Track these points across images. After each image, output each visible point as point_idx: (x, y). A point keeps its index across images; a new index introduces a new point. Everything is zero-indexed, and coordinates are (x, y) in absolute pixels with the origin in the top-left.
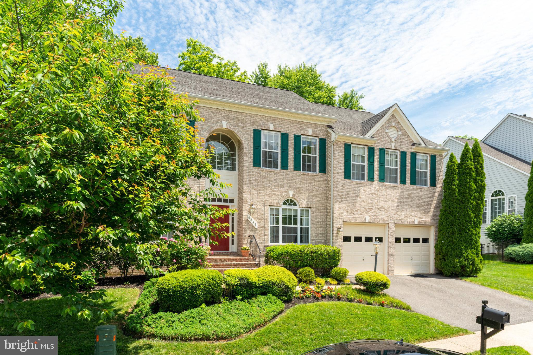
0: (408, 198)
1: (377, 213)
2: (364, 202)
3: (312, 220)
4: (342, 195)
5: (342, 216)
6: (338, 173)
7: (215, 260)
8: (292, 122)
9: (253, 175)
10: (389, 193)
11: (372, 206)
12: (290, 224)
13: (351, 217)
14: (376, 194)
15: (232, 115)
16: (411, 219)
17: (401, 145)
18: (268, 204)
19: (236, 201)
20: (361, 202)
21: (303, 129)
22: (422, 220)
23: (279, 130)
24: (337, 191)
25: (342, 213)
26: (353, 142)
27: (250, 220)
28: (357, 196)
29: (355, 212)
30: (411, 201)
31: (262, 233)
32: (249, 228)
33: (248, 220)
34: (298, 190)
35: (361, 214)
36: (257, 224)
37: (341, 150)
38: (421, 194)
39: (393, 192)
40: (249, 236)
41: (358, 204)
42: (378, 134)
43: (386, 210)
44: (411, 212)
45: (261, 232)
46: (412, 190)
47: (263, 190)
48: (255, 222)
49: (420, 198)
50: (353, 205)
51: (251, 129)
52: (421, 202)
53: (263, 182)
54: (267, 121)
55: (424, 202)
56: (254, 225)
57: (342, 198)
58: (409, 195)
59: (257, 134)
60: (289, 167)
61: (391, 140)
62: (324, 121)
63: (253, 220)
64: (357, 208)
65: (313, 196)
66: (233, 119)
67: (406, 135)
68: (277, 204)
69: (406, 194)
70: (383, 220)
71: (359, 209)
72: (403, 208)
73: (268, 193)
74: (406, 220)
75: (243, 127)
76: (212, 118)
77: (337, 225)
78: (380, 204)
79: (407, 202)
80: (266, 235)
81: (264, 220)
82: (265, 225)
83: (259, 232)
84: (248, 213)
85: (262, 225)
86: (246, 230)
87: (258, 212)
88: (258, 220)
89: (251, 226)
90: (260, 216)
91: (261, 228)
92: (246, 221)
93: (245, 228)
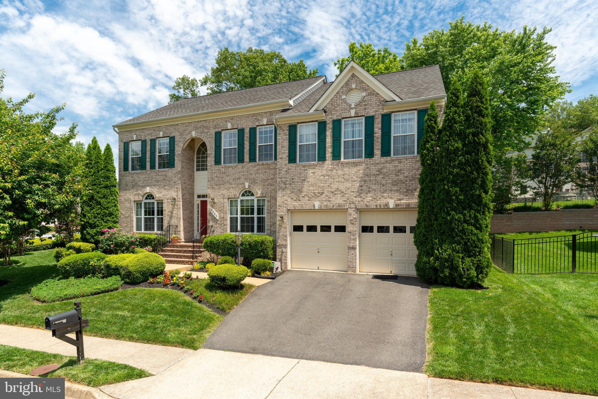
0: (378, 175)
1: (330, 198)
2: (312, 186)
3: (267, 210)
4: (286, 181)
5: (285, 204)
6: (281, 158)
8: (248, 116)
9: (215, 173)
10: (347, 172)
11: (323, 190)
12: (247, 214)
13: (297, 205)
14: (328, 176)
15: (200, 125)
16: (383, 201)
17: (365, 109)
18: (226, 197)
20: (309, 187)
21: (258, 120)
22: (402, 201)
23: (236, 127)
24: (280, 178)
25: (286, 200)
26: (299, 121)
28: (304, 180)
29: (301, 199)
30: (383, 178)
31: (222, 224)
32: (212, 219)
34: (254, 182)
35: (309, 200)
37: (285, 134)
38: (400, 166)
39: (354, 170)
40: (212, 226)
41: (305, 189)
42: (332, 104)
43: (343, 192)
44: (383, 193)
46: (384, 163)
47: (223, 185)
49: (398, 172)
50: (299, 190)
51: (213, 132)
52: (401, 177)
53: (223, 178)
54: (226, 121)
55: (407, 177)
57: (286, 184)
58: (379, 171)
59: (218, 136)
60: (245, 160)
61: (350, 105)
62: (279, 106)
64: (303, 194)
65: (268, 185)
66: (200, 127)
67: (373, 95)
69: (374, 170)
70: (339, 206)
71: (306, 195)
72: (369, 188)
73: (227, 186)
74: (374, 204)
75: (208, 132)
76: (186, 130)
77: (279, 213)
78: (334, 186)
79: (376, 180)
80: (225, 225)
81: (224, 211)
82: (225, 216)
83: (220, 222)
84: (211, 206)
85: (222, 216)
86: (209, 221)
87: (219, 205)
88: (219, 212)
89: (214, 217)
90: (220, 208)
91: (221, 219)
92: (209, 213)
93: (209, 219)
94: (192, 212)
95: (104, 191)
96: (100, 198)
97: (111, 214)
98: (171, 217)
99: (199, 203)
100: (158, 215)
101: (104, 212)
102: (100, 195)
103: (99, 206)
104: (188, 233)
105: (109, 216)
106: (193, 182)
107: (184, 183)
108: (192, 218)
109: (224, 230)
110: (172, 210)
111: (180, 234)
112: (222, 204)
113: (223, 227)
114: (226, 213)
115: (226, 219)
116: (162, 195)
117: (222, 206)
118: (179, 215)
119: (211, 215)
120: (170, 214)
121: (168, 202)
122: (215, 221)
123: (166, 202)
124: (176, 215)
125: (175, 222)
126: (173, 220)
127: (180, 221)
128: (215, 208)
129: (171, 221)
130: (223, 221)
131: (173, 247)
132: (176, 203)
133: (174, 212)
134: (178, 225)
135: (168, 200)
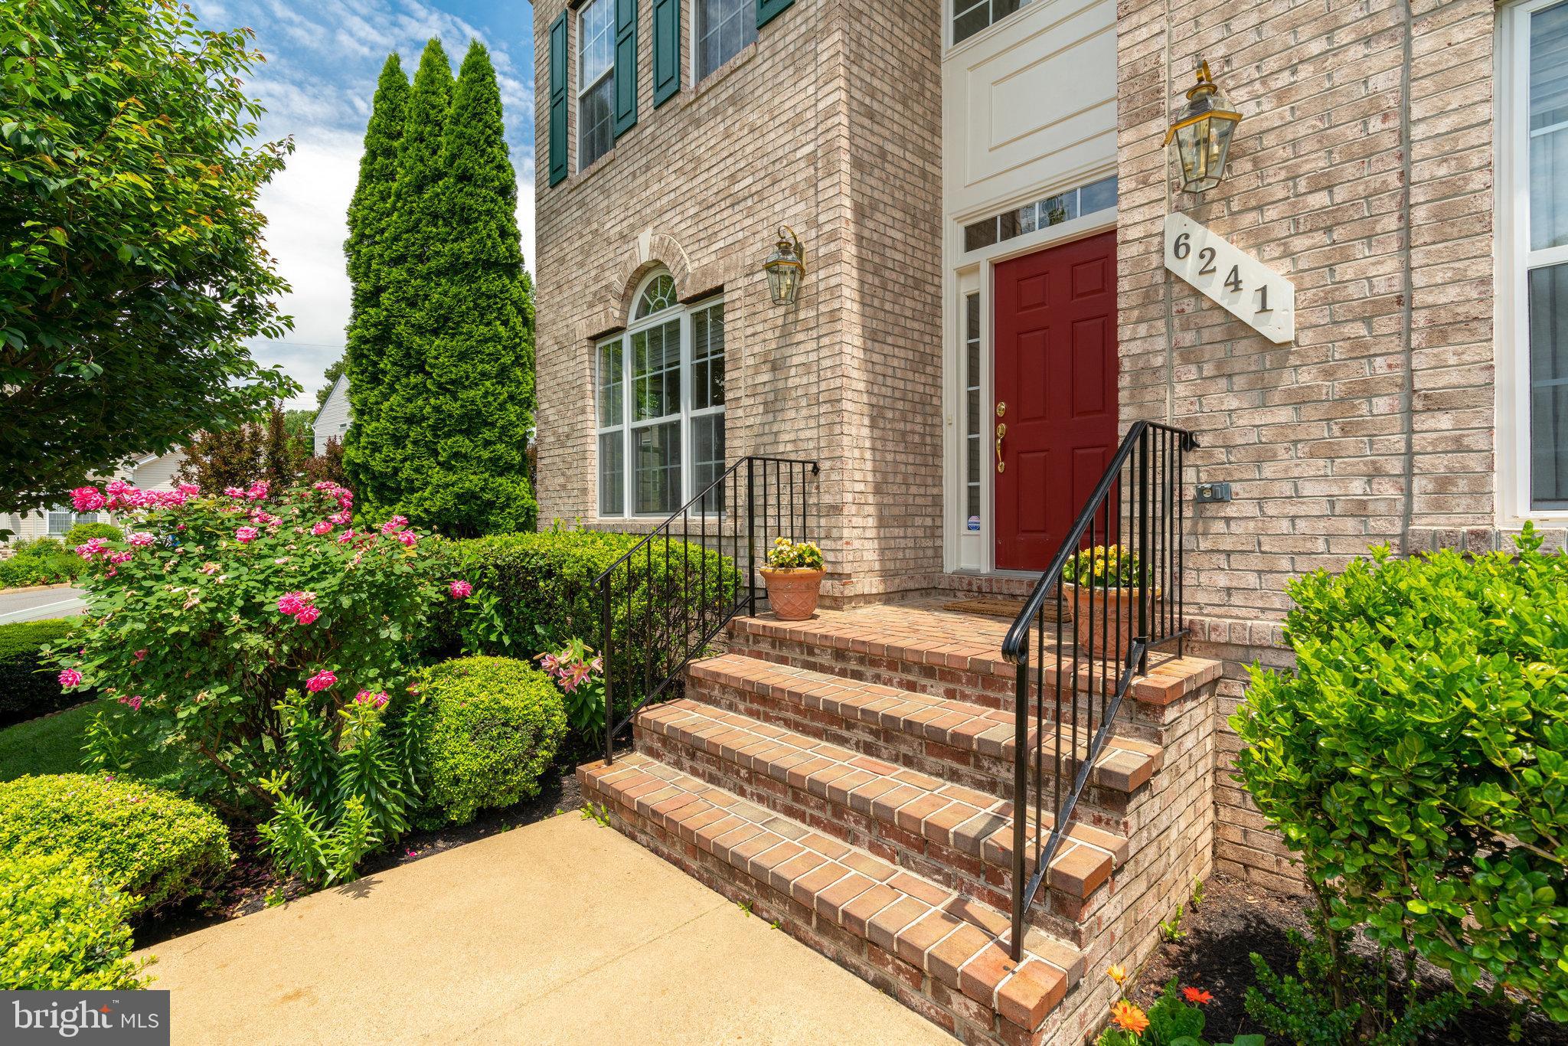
27: (1188, 269)
31: (1367, 390)
32: (1189, 355)
33: (1172, 279)
36: (1285, 298)
40: (1186, 443)
45: (1355, 372)
48: (1256, 271)
56: (1245, 309)
63: (1230, 254)
80: (1437, 403)
81: (1406, 207)
82: (1418, 279)
83: (1329, 374)
84: (1170, 203)
85: (1371, 287)
86: (1146, 379)
87: (1305, 147)
88: (1299, 243)
89: (1217, 329)
90: (1330, 188)
91: (1359, 329)
92: (1147, 295)
93: (1141, 364)
94: (927, 361)
95: (442, 293)
96: (420, 330)
97: (472, 423)
98: (774, 404)
99: (983, 284)
100: (701, 402)
101: (437, 409)
102: (418, 316)
103: (420, 377)
104: (903, 521)
105: (468, 433)
106: (935, 130)
107: (871, 115)
108: (927, 406)
109: (1409, 473)
110: (782, 342)
111: (835, 533)
112: (1365, 123)
113: (1398, 429)
114: (1448, 230)
115: (1444, 317)
116: (720, 255)
117: (1364, 144)
118: (829, 374)
119: (1174, 309)
120: (765, 378)
121: (751, 290)
122: (1227, 370)
123: (739, 299)
124: (805, 381)
125: (803, 435)
126: (788, 426)
127: (838, 420)
128: (1240, 212)
129: (775, 429)
130: (1396, 344)
131: (772, 652)
132: (805, 283)
133: (796, 360)
134: (825, 454)
135: (753, 274)
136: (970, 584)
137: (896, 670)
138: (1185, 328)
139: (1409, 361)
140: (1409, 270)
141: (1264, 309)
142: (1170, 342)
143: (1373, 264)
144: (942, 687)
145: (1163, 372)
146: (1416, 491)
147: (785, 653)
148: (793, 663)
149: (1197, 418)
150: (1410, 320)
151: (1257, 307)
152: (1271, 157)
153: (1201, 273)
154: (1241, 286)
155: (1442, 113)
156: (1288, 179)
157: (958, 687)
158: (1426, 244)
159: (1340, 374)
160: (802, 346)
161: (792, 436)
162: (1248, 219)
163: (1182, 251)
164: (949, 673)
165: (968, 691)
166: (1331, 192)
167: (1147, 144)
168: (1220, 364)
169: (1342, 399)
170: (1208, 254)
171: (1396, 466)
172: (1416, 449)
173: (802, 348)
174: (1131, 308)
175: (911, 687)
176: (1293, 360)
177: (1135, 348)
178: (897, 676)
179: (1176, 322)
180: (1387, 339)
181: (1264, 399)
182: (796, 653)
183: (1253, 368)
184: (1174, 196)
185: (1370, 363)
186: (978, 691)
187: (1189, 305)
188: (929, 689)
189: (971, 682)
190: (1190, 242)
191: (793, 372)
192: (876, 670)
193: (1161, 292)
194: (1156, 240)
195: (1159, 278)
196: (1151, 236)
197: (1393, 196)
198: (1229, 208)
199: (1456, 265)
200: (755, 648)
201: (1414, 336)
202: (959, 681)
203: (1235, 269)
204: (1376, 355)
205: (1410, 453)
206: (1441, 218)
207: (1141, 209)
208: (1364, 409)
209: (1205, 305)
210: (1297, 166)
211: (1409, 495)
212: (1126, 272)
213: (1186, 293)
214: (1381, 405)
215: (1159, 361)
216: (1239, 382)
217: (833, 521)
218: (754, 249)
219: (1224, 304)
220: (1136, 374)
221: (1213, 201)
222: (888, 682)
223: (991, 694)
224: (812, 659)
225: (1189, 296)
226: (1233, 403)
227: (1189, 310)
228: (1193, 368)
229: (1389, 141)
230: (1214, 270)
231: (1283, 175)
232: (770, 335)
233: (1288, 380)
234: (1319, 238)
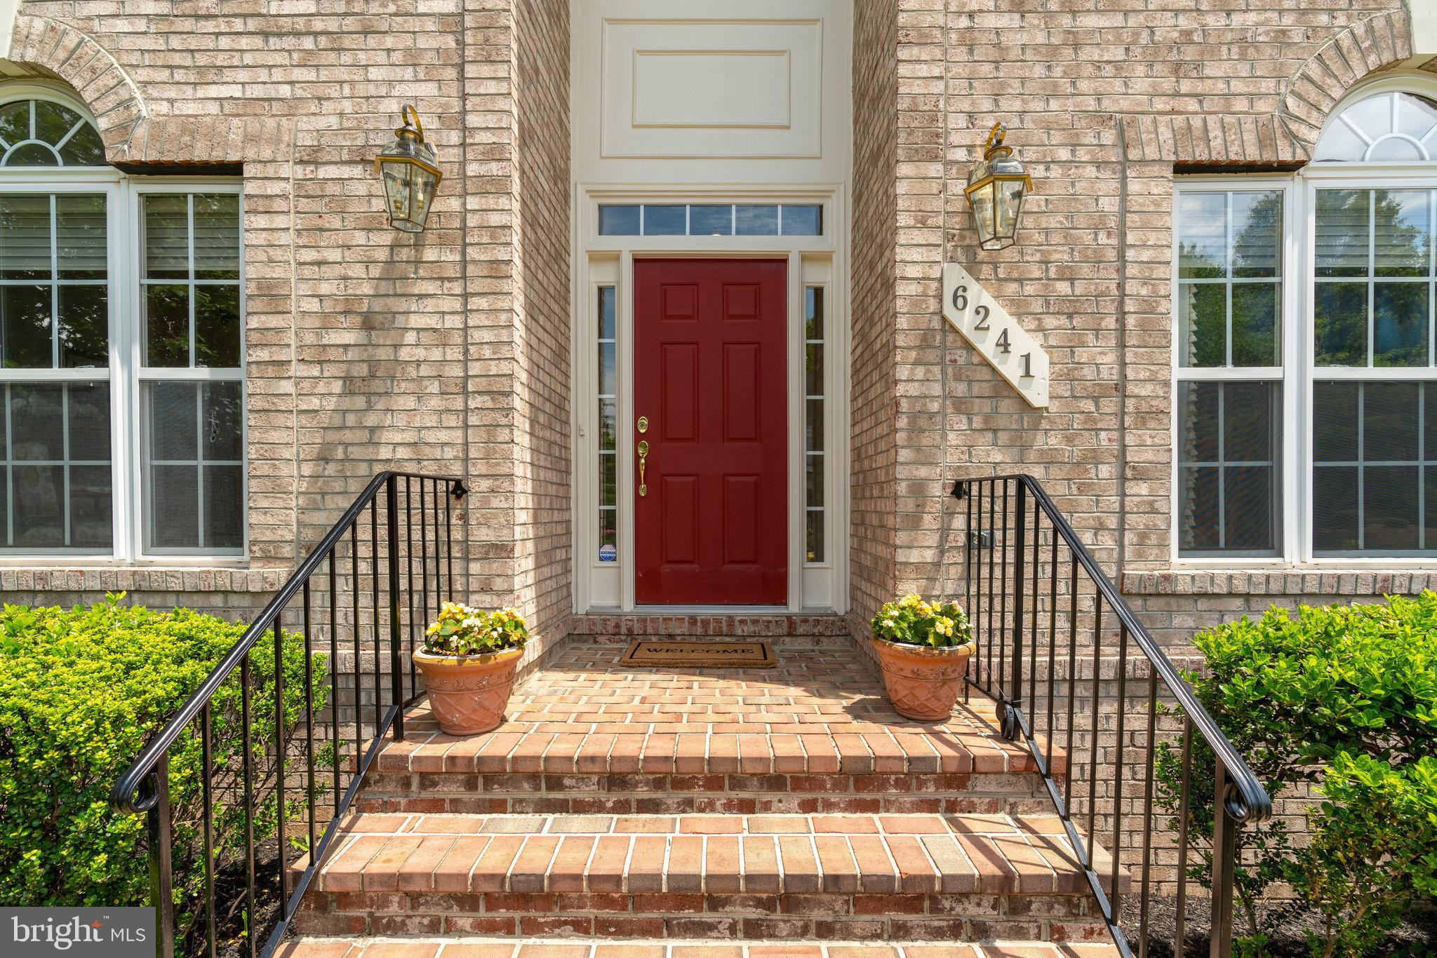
7: (555, 782)
12: (1400, 348)
18: (1159, 146)
19: (838, 215)
27: (965, 322)
31: (1095, 458)
32: (961, 406)
33: (949, 327)
36: (1042, 365)
40: (959, 490)
45: (1087, 442)
48: (1024, 341)
56: (1011, 370)
63: (1001, 318)
68: (1264, 140)
80: (1141, 476)
81: (1122, 315)
82: (1130, 374)
83: (1069, 440)
84: (945, 252)
85: (1099, 372)
86: (923, 423)
87: (1056, 238)
88: (1050, 322)
89: (985, 385)
90: (1072, 280)
91: (1089, 406)
92: (924, 338)
93: (918, 408)
98: (367, 382)
99: (621, 279)
100: (167, 355)
104: (550, 557)
108: (561, 411)
109: (1122, 529)
110: (384, 287)
111: (499, 584)
112: (1096, 235)
113: (1114, 492)
114: (1147, 338)
115: (1144, 407)
116: (228, 108)
117: (1095, 251)
118: (487, 352)
119: (948, 358)
120: (349, 338)
121: (311, 188)
122: (994, 426)
123: (285, 197)
124: (436, 354)
125: (431, 437)
126: (401, 420)
127: (504, 421)
128: (1006, 280)
129: (371, 420)
130: (1114, 423)
131: (467, 796)
132: (437, 206)
133: (415, 322)
134: (480, 468)
135: (317, 163)
136: (617, 626)
137: (721, 788)
138: (958, 378)
139: (1123, 438)
140: (1123, 364)
141: (1027, 374)
142: (944, 390)
143: (1100, 353)
144: (795, 799)
145: (939, 418)
146: (1126, 543)
147: (497, 793)
148: (519, 806)
149: (967, 468)
150: (1124, 406)
151: (1022, 372)
152: (1029, 237)
153: (977, 328)
154: (1010, 349)
155: (1144, 246)
156: (1041, 262)
157: (820, 795)
158: (1134, 346)
159: (1076, 442)
160: (430, 302)
161: (409, 437)
162: (1012, 288)
163: (960, 302)
164: (807, 779)
165: (834, 798)
166: (1072, 284)
167: (926, 184)
168: (987, 418)
169: (1078, 463)
170: (982, 311)
171: (1112, 522)
172: (1127, 509)
173: (430, 305)
174: (909, 348)
175: (747, 807)
176: (1045, 424)
177: (913, 389)
178: (721, 797)
179: (950, 370)
180: (1108, 418)
181: (1022, 456)
182: (526, 791)
183: (1014, 426)
184: (949, 246)
185: (1097, 435)
186: (852, 795)
187: (961, 356)
188: (775, 805)
189: (839, 785)
190: (968, 295)
191: (410, 337)
192: (685, 794)
193: (938, 338)
194: (934, 285)
195: (936, 324)
196: (929, 279)
197: (1113, 301)
198: (996, 274)
199: (1152, 368)
200: (427, 795)
201: (1127, 418)
202: (822, 787)
203: (1005, 332)
204: (1101, 429)
205: (1123, 512)
206: (1144, 328)
207: (920, 249)
208: (1093, 474)
209: (976, 360)
210: (1050, 253)
211: (1122, 546)
212: (905, 310)
213: (959, 344)
214: (1105, 471)
215: (935, 406)
216: (1003, 437)
217: (495, 567)
218: (321, 123)
219: (995, 362)
220: (914, 417)
221: (982, 263)
222: (710, 807)
223: (867, 796)
224: (558, 795)
225: (961, 348)
226: (998, 457)
227: (961, 361)
228: (964, 419)
229: (1111, 255)
230: (988, 329)
231: (1038, 257)
232: (358, 271)
233: (1040, 441)
234: (1064, 321)
